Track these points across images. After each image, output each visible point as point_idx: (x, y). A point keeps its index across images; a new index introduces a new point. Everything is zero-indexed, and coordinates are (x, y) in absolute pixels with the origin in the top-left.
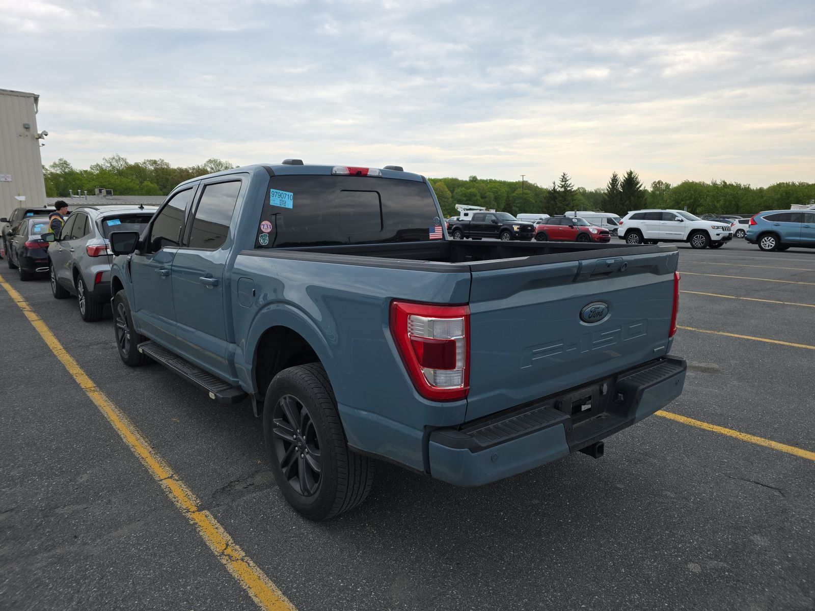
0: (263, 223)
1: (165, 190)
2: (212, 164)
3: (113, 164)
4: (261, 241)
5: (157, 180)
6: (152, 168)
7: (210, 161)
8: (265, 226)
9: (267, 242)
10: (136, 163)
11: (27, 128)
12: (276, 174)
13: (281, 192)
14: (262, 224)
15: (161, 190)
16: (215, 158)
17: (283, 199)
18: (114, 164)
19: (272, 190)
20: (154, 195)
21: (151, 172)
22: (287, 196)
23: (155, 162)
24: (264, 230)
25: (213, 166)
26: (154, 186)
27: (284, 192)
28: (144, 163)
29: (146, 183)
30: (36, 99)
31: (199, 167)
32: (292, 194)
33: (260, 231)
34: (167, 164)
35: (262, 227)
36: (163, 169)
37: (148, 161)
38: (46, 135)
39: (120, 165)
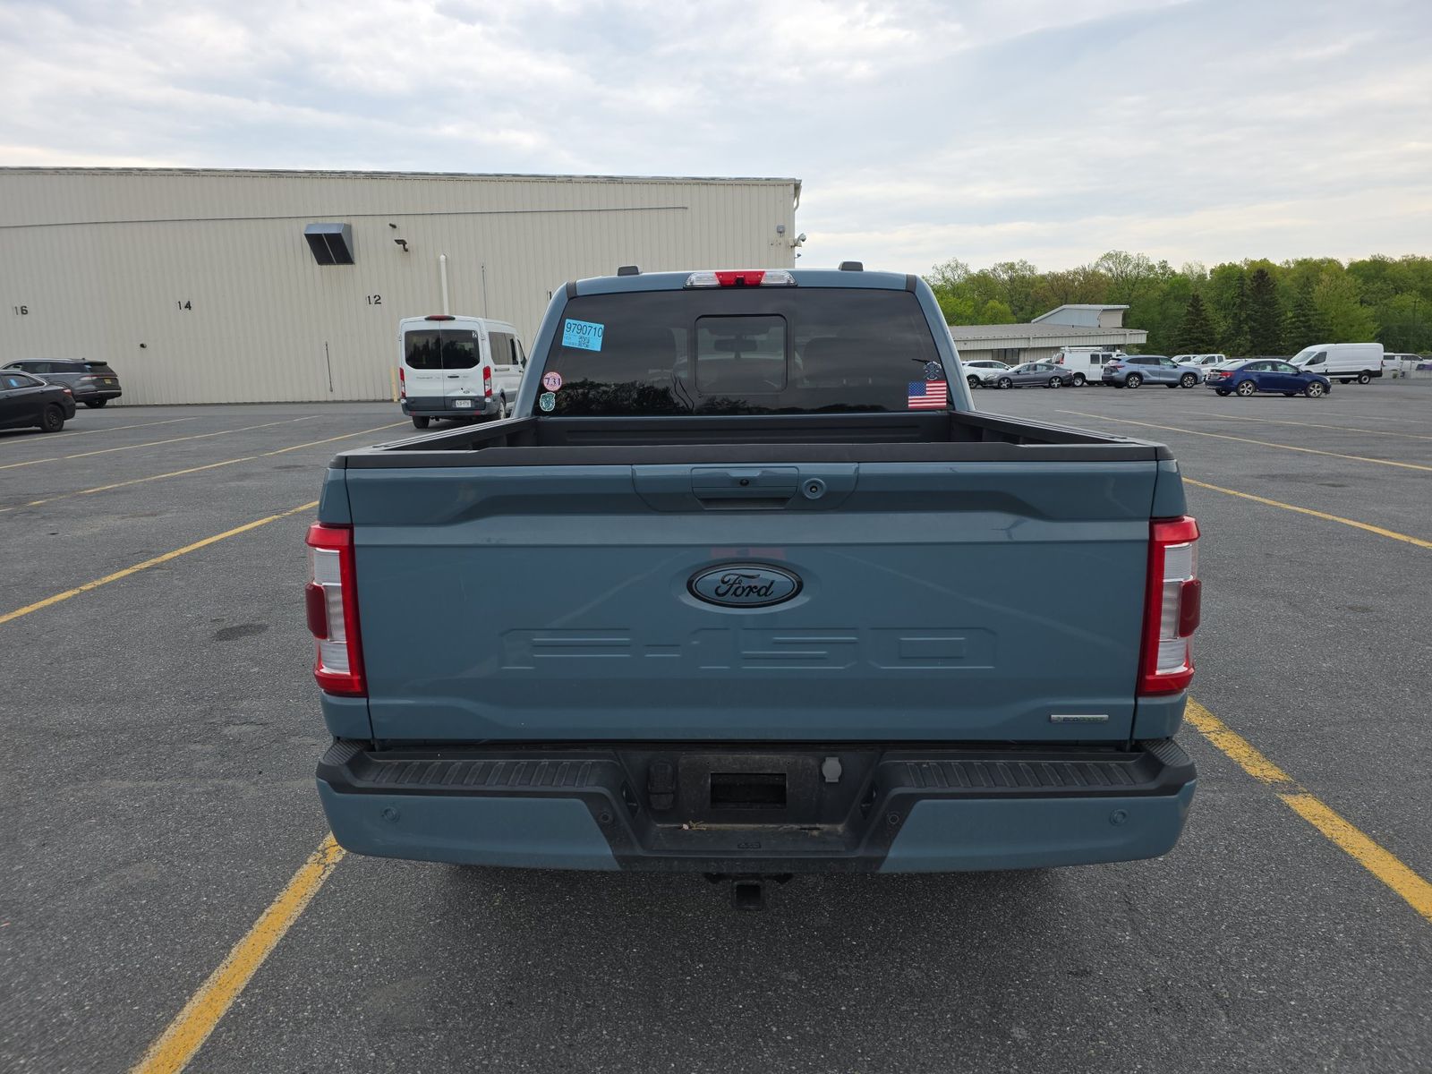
0: (548, 375)
1: (1020, 315)
2: (1110, 263)
3: (946, 275)
4: (543, 405)
5: (1012, 296)
6: (1005, 277)
7: (1108, 257)
8: (551, 381)
9: (552, 406)
10: (981, 271)
11: (781, 232)
12: (579, 293)
13: (583, 323)
14: (546, 376)
15: (1014, 313)
16: (1118, 250)
17: (586, 336)
18: (948, 274)
19: (567, 321)
20: (1002, 323)
21: (1003, 283)
22: (593, 330)
23: (1012, 267)
24: (548, 388)
25: (1111, 265)
26: (1006, 307)
27: (588, 324)
28: (994, 270)
29: (991, 303)
30: (797, 187)
31: (1084, 269)
32: (602, 326)
33: (542, 389)
34: (1031, 269)
35: (545, 382)
36: (1024, 277)
37: (1000, 265)
38: (803, 241)
39: (957, 277)
